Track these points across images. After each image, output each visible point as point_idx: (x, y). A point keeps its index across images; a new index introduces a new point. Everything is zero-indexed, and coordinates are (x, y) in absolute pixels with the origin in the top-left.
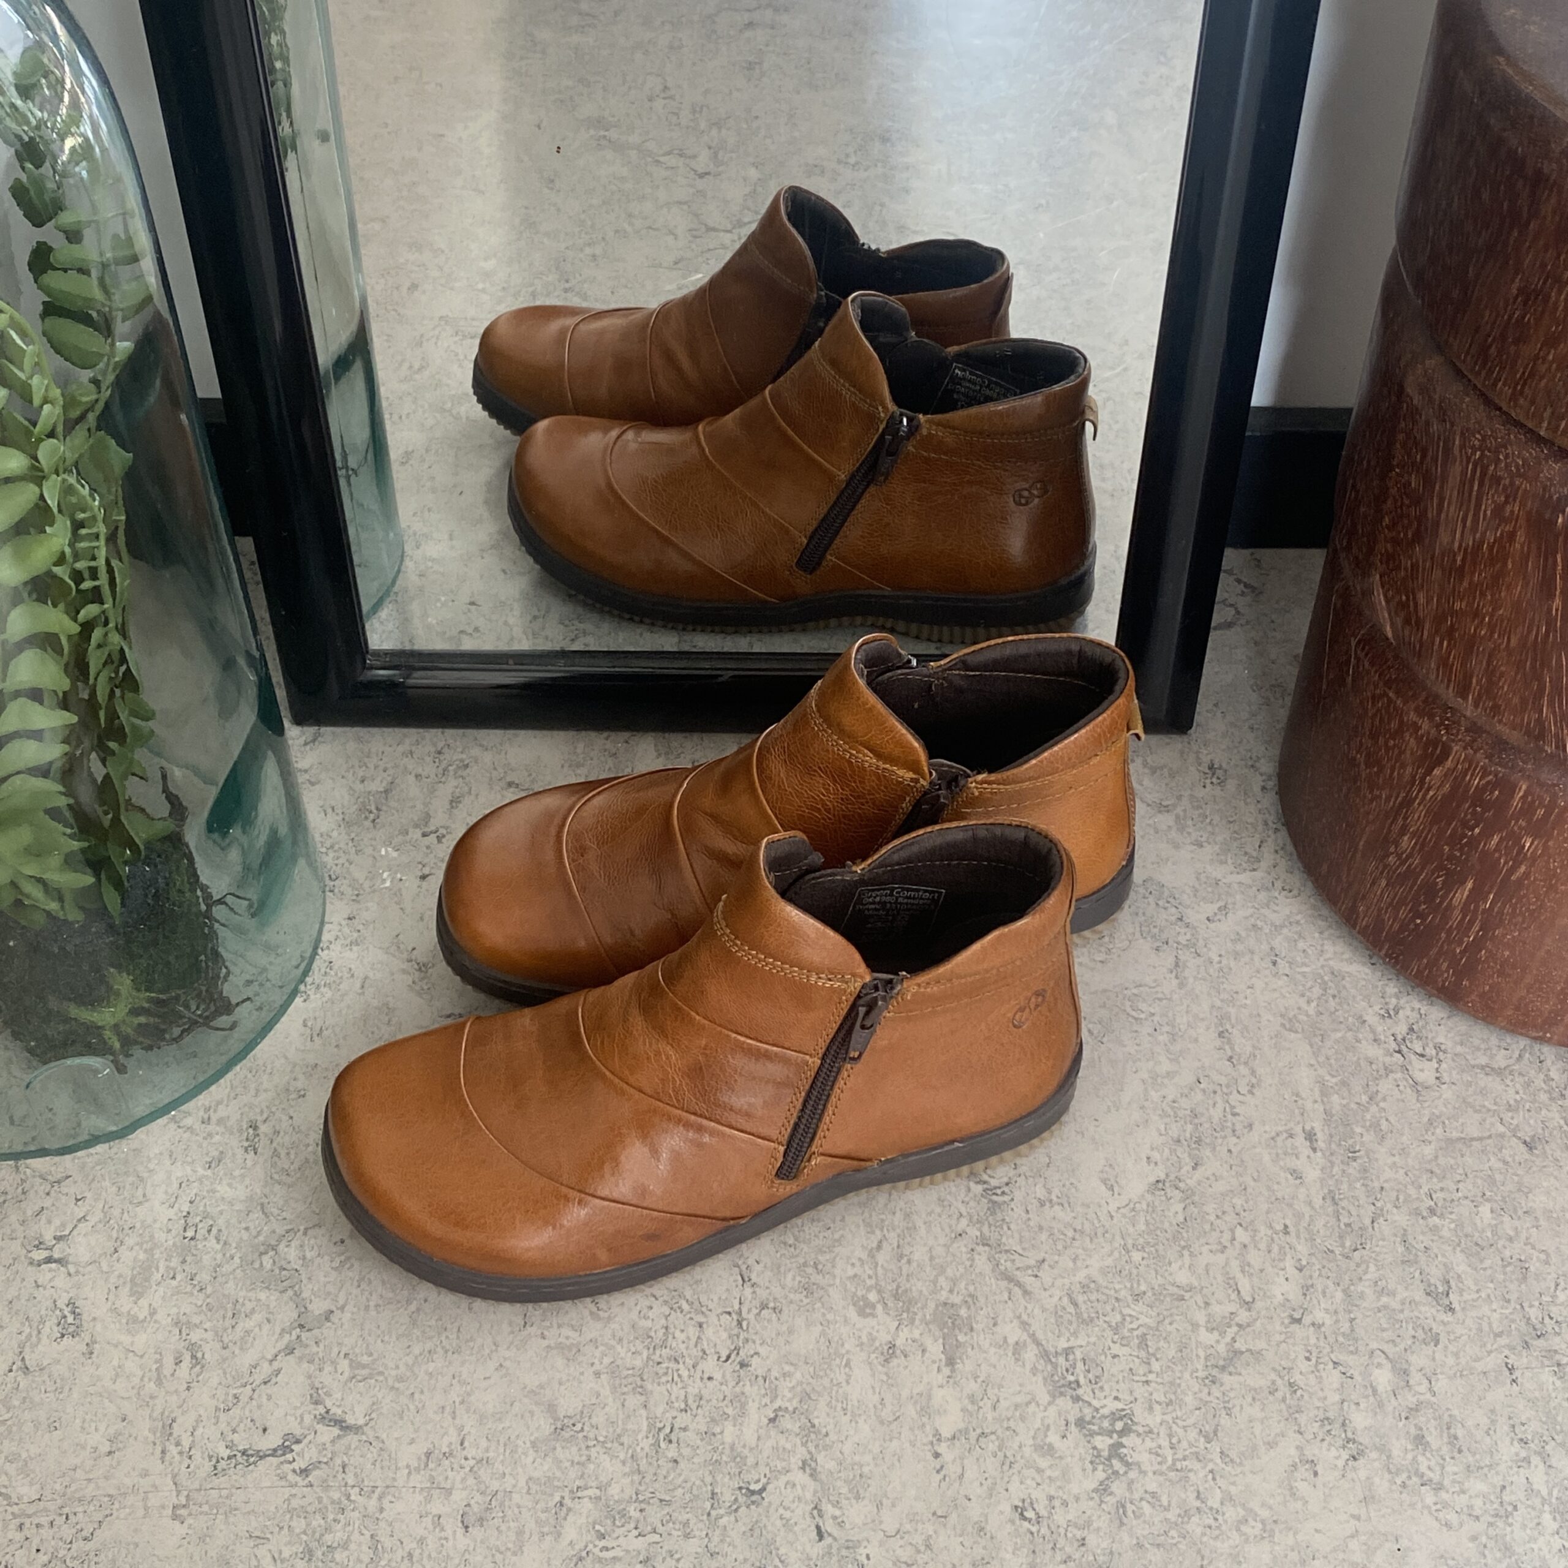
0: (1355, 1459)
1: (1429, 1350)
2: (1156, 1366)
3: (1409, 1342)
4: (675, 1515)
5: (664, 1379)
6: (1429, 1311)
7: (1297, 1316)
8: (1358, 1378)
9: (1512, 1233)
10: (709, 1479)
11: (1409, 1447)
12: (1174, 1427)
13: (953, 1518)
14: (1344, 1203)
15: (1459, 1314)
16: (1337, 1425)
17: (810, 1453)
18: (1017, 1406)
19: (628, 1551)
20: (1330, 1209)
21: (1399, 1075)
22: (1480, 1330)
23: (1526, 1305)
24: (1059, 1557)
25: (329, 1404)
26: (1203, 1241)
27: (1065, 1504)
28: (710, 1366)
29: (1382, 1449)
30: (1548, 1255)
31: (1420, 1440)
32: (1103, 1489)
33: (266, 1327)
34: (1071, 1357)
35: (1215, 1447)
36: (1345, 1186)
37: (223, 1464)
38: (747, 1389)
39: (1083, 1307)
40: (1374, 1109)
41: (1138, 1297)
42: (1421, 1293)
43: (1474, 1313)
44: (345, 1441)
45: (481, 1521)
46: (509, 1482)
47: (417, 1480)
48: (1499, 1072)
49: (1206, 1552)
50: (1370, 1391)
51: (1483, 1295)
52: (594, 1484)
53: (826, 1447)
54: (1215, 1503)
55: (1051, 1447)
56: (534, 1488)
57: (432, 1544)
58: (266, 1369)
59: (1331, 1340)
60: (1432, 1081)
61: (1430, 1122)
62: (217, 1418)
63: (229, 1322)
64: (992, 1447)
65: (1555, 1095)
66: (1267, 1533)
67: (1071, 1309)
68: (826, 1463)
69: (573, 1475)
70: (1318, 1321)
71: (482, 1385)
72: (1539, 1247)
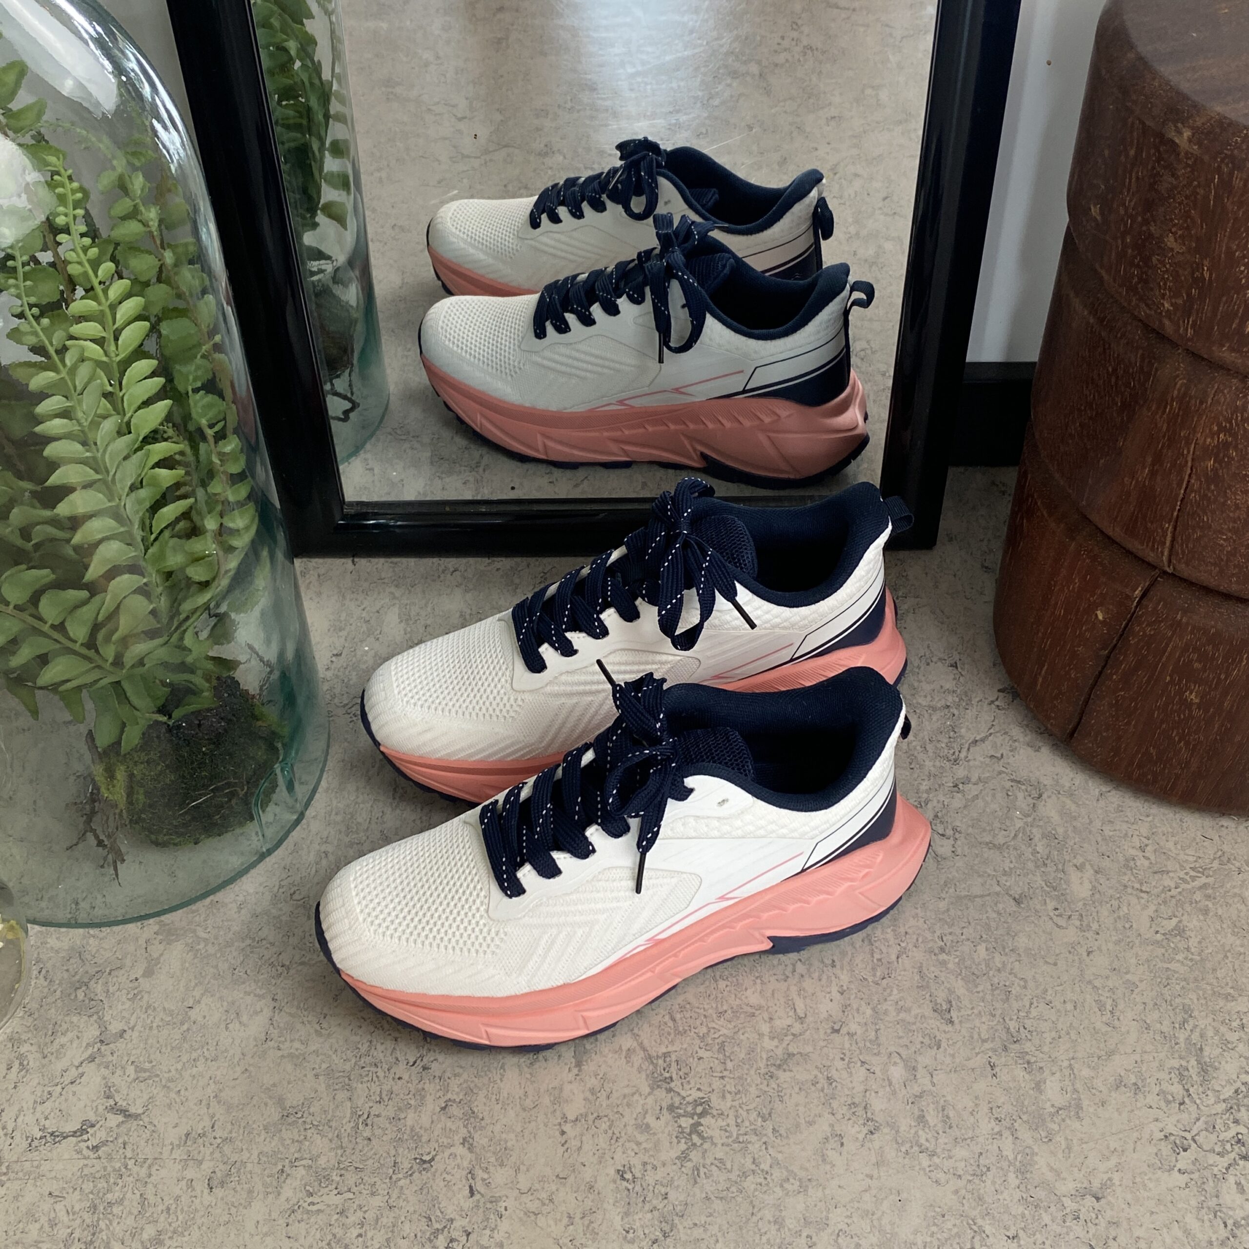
0: (872, 1133)
1: (934, 1051)
2: (730, 1065)
3: (919, 1046)
4: (366, 1178)
5: (366, 1079)
6: (934, 1023)
7: (836, 1027)
8: (879, 1073)
9: (999, 965)
10: (393, 1152)
11: (913, 1124)
12: (740, 1111)
13: (571, 1179)
15: (957, 1026)
16: (861, 1108)
17: (469, 1132)
18: (625, 1096)
19: (329, 1206)
20: (867, 949)
22: (972, 1037)
23: (1007, 1019)
24: (647, 1207)
25: (117, 1099)
26: (771, 972)
27: (655, 1168)
28: (401, 1069)
29: (893, 1126)
30: (1026, 981)
31: (921, 1119)
32: (684, 1157)
33: (76, 1042)
34: (668, 1059)
35: (769, 1125)
37: (36, 1143)
38: (427, 1086)
39: (680, 1022)
41: (721, 1014)
42: (930, 1010)
43: (968, 1025)
44: (128, 1125)
45: (222, 1184)
46: (245, 1155)
47: (178, 1154)
48: (999, 848)
49: (757, 1203)
50: (887, 1082)
51: (976, 1011)
52: (308, 1156)
53: (482, 1128)
54: (765, 1166)
55: (648, 1126)
56: (264, 1159)
57: (184, 1199)
58: (73, 1073)
59: (861, 1045)
60: (950, 854)
61: (946, 885)
62: (34, 1109)
63: (48, 1039)
64: (604, 1126)
65: (1039, 863)
66: (803, 1189)
67: (671, 1024)
68: (480, 1139)
69: (292, 1150)
70: (852, 1030)
71: (231, 1084)
72: (1020, 976)
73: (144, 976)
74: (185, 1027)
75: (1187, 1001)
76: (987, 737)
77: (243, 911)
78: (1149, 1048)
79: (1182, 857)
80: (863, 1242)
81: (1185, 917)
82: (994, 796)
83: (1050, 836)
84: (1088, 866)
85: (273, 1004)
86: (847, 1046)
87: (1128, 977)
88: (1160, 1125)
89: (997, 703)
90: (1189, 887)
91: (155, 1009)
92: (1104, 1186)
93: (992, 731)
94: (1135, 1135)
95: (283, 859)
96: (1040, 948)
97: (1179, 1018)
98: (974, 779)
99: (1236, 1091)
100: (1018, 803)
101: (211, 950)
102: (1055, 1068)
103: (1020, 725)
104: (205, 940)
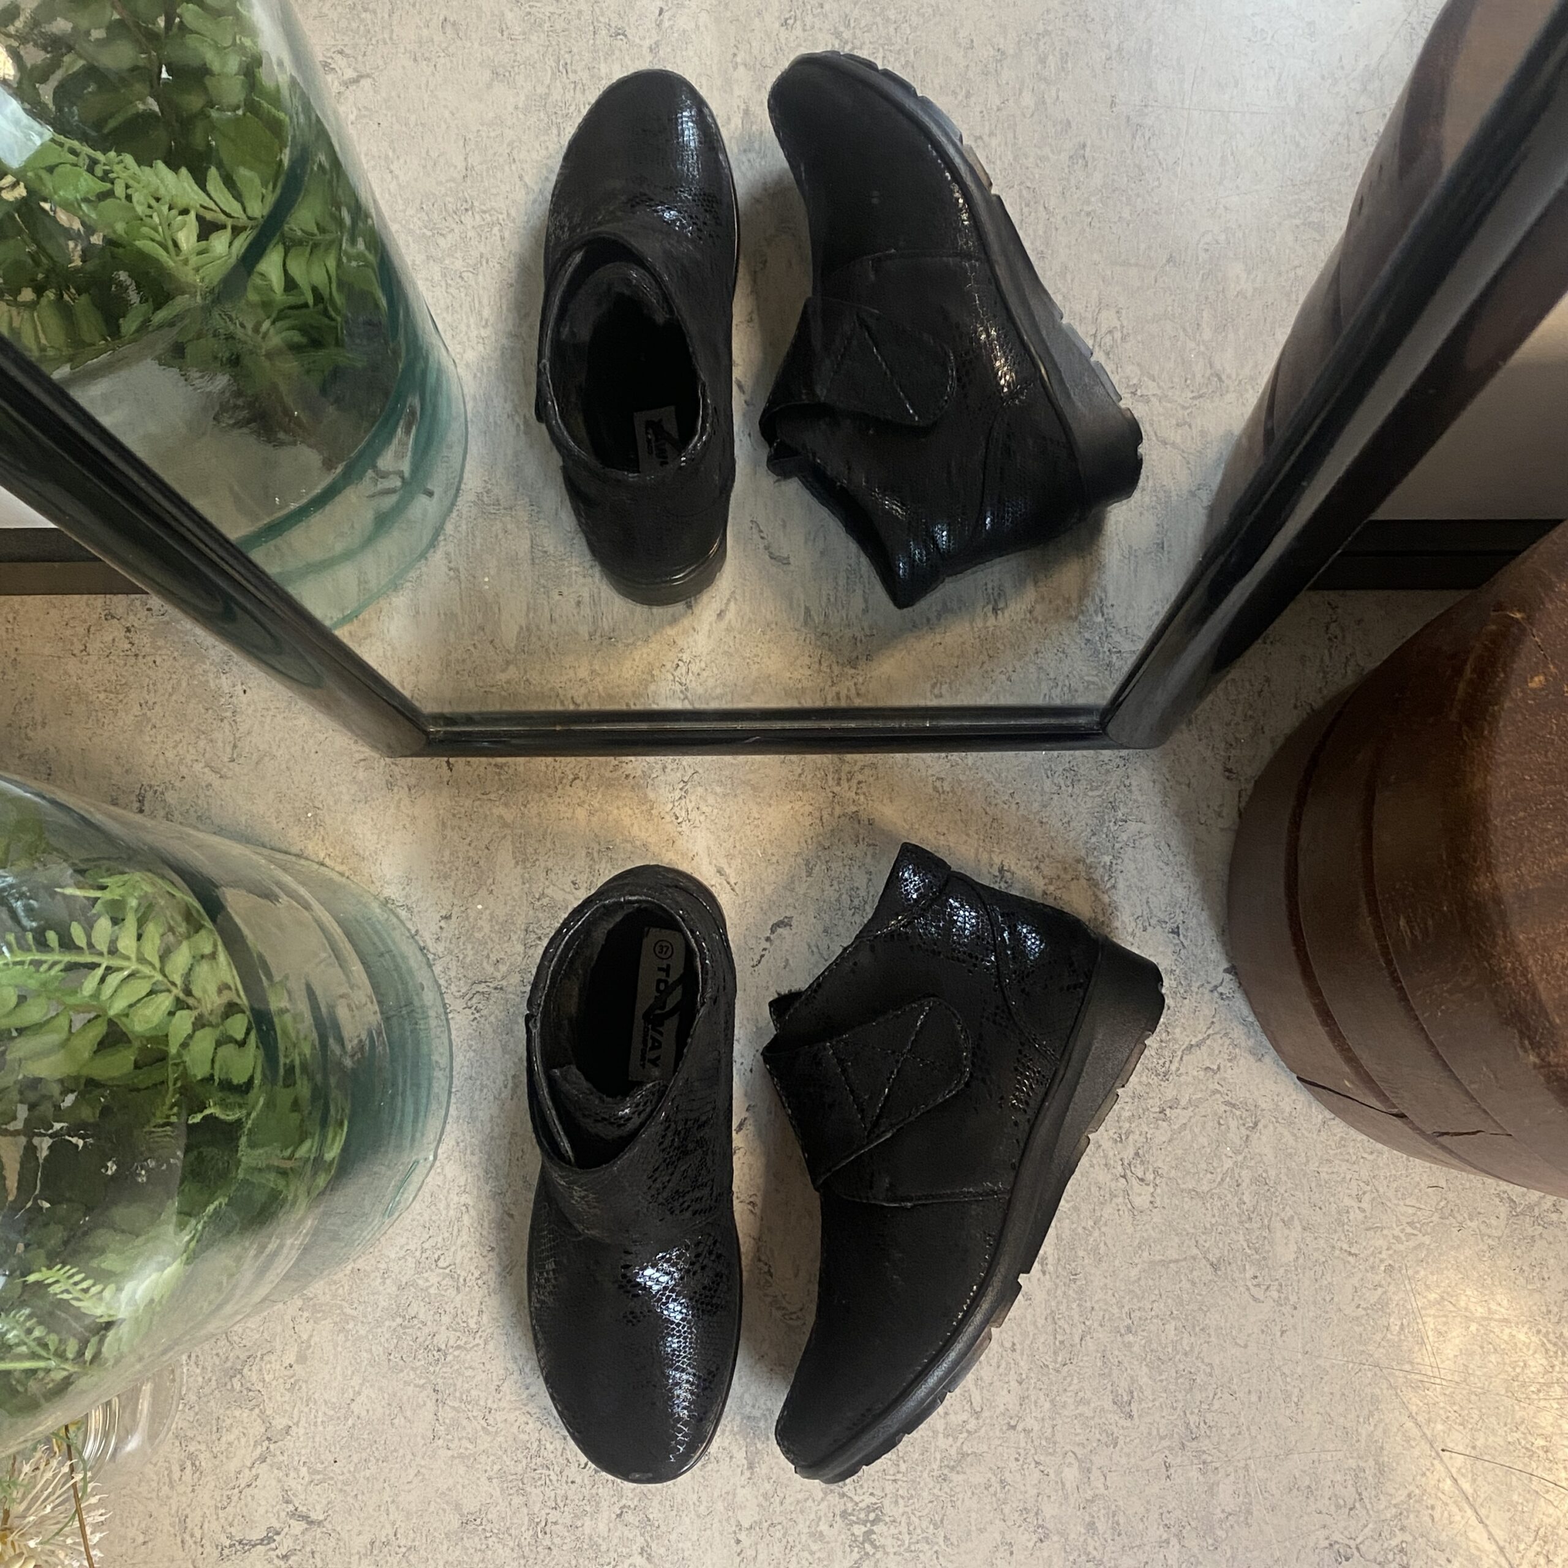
0: (1041, 1541)
1: (1110, 1450)
2: (903, 1467)
3: (1095, 1445)
5: (539, 1483)
6: (1114, 1418)
7: (1013, 1423)
8: (1052, 1475)
9: (1187, 1348)
11: (1083, 1531)
12: (913, 1517)
14: (1061, 1323)
15: (1136, 1421)
16: (1032, 1514)
17: (646, 1541)
18: (798, 1502)
20: (1050, 1328)
21: (1120, 1200)
22: (1150, 1434)
23: (1188, 1412)
25: (296, 1503)
28: (572, 1471)
29: (1063, 1533)
30: (1212, 1368)
31: (1091, 1526)
33: (243, 1440)
35: (941, 1533)
36: (1063, 1308)
37: (226, 1552)
38: (600, 1491)
40: (1096, 1233)
42: (1110, 1403)
43: (1148, 1419)
44: (312, 1533)
48: (1202, 1196)
50: (1060, 1486)
51: (1157, 1404)
53: (658, 1537)
55: (821, 1533)
58: (246, 1476)
59: (1036, 1443)
60: (1147, 1205)
61: (1140, 1245)
62: (217, 1515)
63: (215, 1437)
64: (778, 1535)
65: (1244, 1218)
68: (657, 1549)
69: (476, 1560)
70: (1029, 1426)
71: (407, 1487)
72: (1206, 1360)
73: (297, 1361)
74: (350, 1422)
75: (1377, 1391)
76: (1204, 1040)
77: (388, 1281)
78: (1331, 1446)
79: (1401, 1208)
81: (1392, 1288)
82: (1203, 1127)
83: (1260, 1181)
84: (1296, 1222)
85: (434, 1396)
86: (1023, 1444)
87: (1320, 1361)
88: (1327, 1532)
89: (1220, 989)
90: (1401, 1247)
91: (315, 1402)
93: (1210, 1031)
94: (1301, 1542)
95: (420, 1214)
96: (1232, 1327)
97: (1366, 1412)
98: (1183, 1102)
99: (1409, 1496)
100: (1230, 1135)
101: (362, 1332)
102: (1230, 1469)
103: (1244, 1022)
104: (354, 1318)
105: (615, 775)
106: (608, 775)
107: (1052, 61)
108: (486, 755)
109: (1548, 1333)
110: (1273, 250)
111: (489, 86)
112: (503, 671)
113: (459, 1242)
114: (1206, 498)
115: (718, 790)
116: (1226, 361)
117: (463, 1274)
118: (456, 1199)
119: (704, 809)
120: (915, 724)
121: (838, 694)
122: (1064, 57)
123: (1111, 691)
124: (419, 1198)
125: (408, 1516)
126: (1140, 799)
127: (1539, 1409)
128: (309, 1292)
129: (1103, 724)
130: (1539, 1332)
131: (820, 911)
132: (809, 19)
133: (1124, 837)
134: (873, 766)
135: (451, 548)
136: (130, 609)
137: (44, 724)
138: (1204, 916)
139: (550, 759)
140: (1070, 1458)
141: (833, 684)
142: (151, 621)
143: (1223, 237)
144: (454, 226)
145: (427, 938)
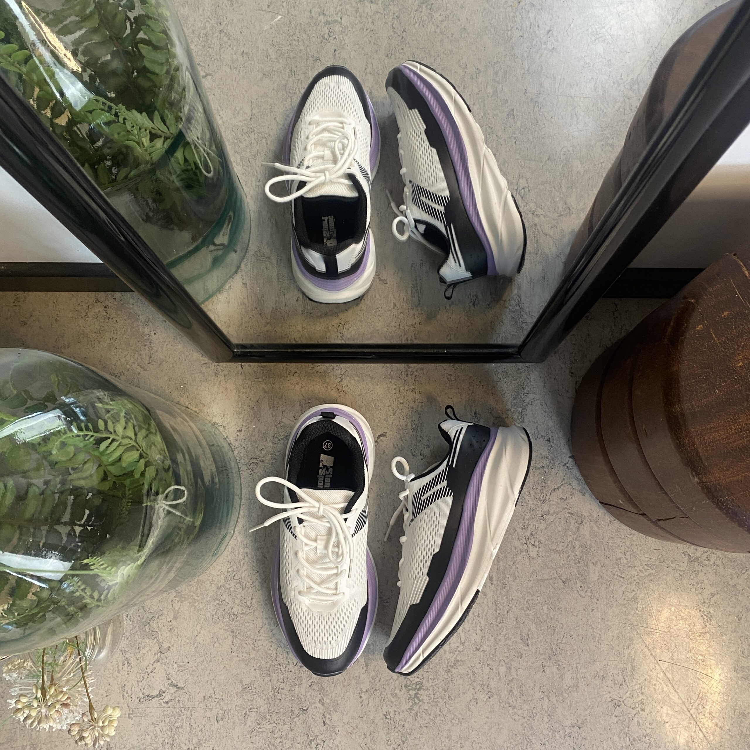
0: (490, 698)
1: (518, 660)
3: (513, 657)
4: (280, 717)
5: (276, 672)
6: (521, 646)
7: (478, 648)
8: (494, 670)
9: (552, 617)
10: (291, 706)
11: (507, 694)
12: (435, 687)
13: (365, 718)
14: (499, 605)
15: (530, 647)
16: (486, 686)
17: (322, 697)
19: (267, 729)
20: (494, 607)
21: (524, 553)
22: (536, 653)
23: (552, 643)
24: (396, 730)
25: (172, 680)
27: (399, 713)
28: (291, 666)
29: (499, 695)
30: (563, 625)
31: (511, 692)
32: (411, 708)
33: (150, 652)
35: (447, 694)
36: (500, 599)
37: (142, 700)
38: (302, 675)
40: (514, 567)
42: (519, 639)
43: (535, 647)
44: (179, 692)
45: (222, 719)
46: (230, 706)
47: (201, 705)
48: (559, 552)
49: (440, 729)
50: (498, 675)
51: (539, 640)
52: (256, 707)
53: (327, 695)
54: (445, 713)
55: (396, 694)
56: (238, 708)
57: (207, 725)
58: (151, 668)
59: (488, 656)
60: (535, 556)
61: (532, 573)
62: (138, 684)
63: (137, 651)
64: (378, 694)
65: (576, 561)
66: (460, 723)
68: (326, 700)
69: (249, 704)
70: (485, 649)
71: (219, 673)
72: (561, 622)
73: (173, 619)
74: (196, 645)
75: (632, 635)
76: (560, 486)
77: (213, 585)
78: (612, 658)
79: (643, 558)
80: (483, 746)
81: (639, 592)
82: (560, 523)
83: (584, 546)
84: (599, 563)
85: (232, 634)
86: (482, 657)
87: (608, 623)
88: (610, 695)
89: (567, 465)
90: (643, 575)
91: (181, 636)
92: (583, 722)
93: (563, 483)
94: (599, 700)
95: (227, 556)
96: (571, 607)
97: (627, 644)
98: (552, 512)
99: (645, 680)
100: (571, 527)
101: (201, 607)
102: (570, 668)
103: (577, 479)
104: (198, 601)
105: (313, 371)
106: (309, 371)
107: (500, 74)
108: (258, 362)
109: (704, 612)
110: (592, 155)
111: (261, 80)
112: (265, 326)
113: (244, 569)
114: (563, 258)
115: (356, 378)
116: (572, 201)
117: (245, 582)
118: (242, 550)
119: (350, 386)
120: (440, 351)
121: (407, 339)
122: (505, 73)
123: (522, 338)
124: (227, 550)
125: (220, 685)
126: (535, 385)
127: (700, 644)
128: (179, 589)
129: (519, 353)
130: (700, 611)
131: (398, 430)
132: (397, 55)
133: (527, 400)
134: (422, 369)
135: (243, 274)
136: (106, 298)
137: (69, 347)
138: (561, 434)
139: (284, 364)
140: (503, 664)
141: (405, 334)
142: (116, 303)
143: (571, 149)
144: (246, 138)
145: (232, 439)
